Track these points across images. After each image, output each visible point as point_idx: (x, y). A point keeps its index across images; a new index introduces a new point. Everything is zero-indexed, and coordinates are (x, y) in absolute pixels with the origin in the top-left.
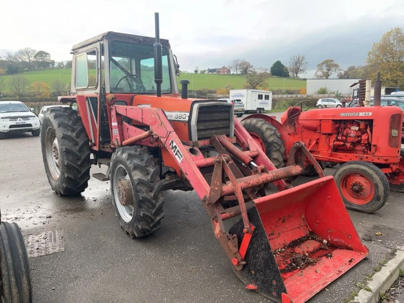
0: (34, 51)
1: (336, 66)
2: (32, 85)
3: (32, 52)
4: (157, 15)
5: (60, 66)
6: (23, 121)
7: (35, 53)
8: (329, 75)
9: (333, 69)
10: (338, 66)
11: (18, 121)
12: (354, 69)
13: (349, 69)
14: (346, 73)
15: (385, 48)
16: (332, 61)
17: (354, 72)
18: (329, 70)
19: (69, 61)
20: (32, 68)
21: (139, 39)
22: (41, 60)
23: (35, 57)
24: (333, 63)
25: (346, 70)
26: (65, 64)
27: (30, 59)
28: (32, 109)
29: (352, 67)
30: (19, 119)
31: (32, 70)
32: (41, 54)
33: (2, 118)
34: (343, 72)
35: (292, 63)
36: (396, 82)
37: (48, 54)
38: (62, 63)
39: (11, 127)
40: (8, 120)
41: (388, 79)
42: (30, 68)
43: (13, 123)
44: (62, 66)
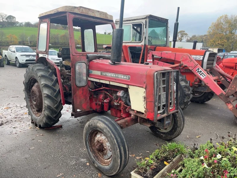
0: (6, 15)
1: (186, 34)
2: (7, 36)
3: (5, 16)
4: (179, 8)
5: (20, 25)
6: (33, 58)
7: (7, 16)
8: (182, 39)
9: (185, 36)
10: (187, 35)
11: (30, 58)
12: (195, 37)
13: (192, 36)
14: (191, 39)
15: (218, 26)
16: (184, 31)
17: (195, 39)
18: (182, 36)
19: (26, 22)
20: (5, 26)
21: (159, 19)
22: (10, 21)
23: (6, 19)
24: (184, 33)
25: (191, 37)
26: (24, 24)
27: (3, 20)
28: (35, 51)
29: (194, 35)
30: (31, 56)
31: (4, 27)
32: (10, 17)
33: (21, 55)
34: (189, 38)
35: (161, 32)
36: (223, 46)
37: (14, 17)
38: (22, 23)
39: (27, 61)
40: (25, 56)
41: (219, 44)
42: (3, 26)
43: (28, 58)
44: (22, 25)
